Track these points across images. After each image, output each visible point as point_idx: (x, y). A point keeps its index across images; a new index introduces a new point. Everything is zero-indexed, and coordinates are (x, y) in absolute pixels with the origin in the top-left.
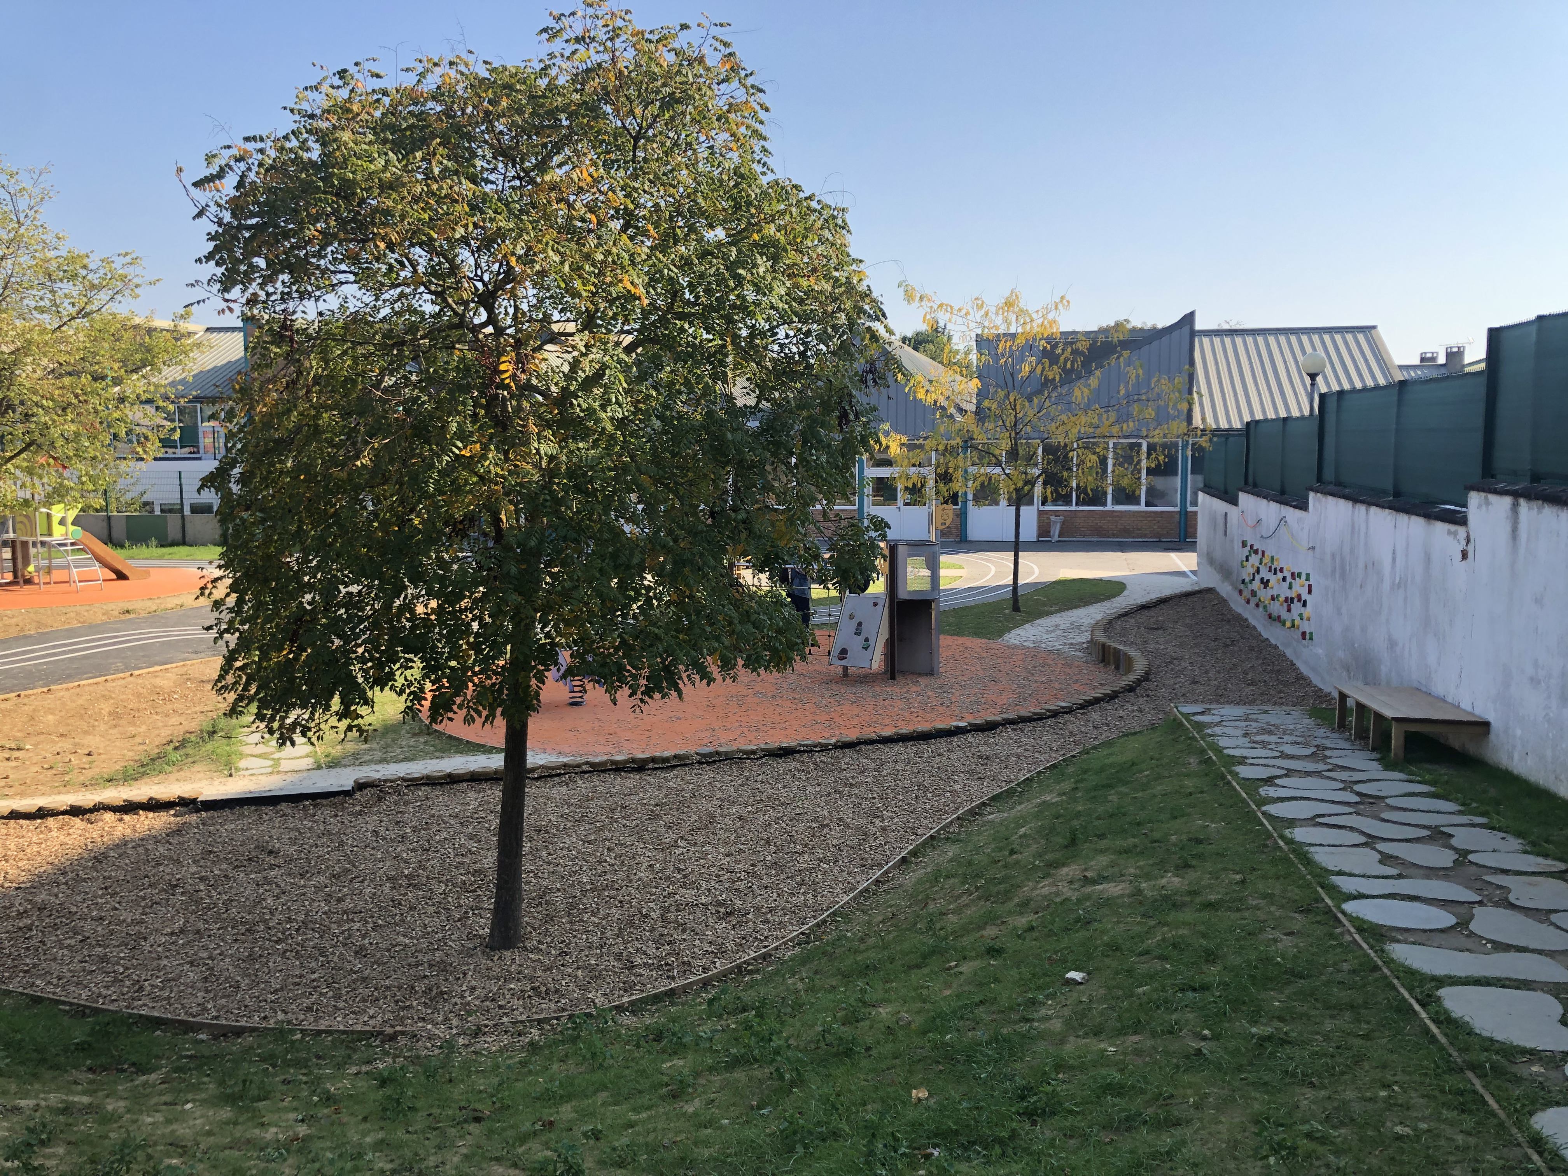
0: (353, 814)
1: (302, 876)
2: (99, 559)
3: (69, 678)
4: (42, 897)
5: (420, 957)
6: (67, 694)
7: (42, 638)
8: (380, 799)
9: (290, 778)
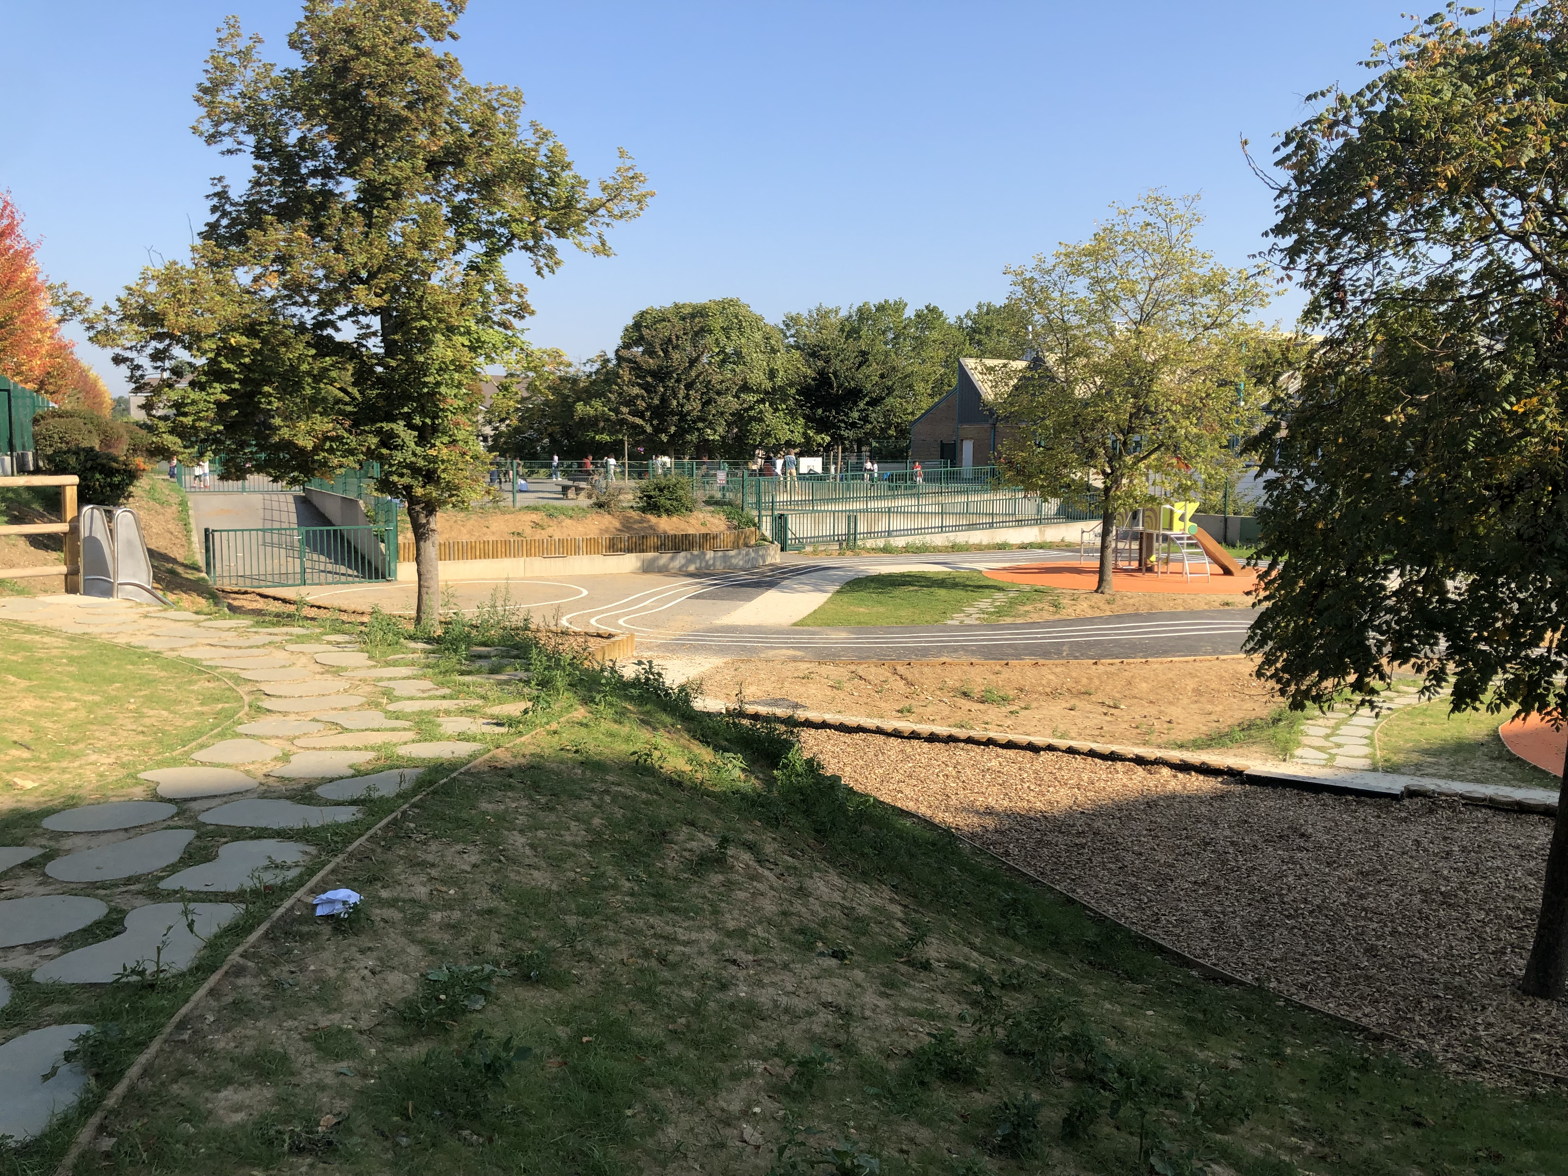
0: (1396, 819)
1: (1329, 864)
2: (1209, 554)
3: (1165, 653)
4: (1098, 824)
5: (1437, 975)
6: (1161, 667)
7: (1150, 616)
8: (1431, 811)
9: (1342, 774)
